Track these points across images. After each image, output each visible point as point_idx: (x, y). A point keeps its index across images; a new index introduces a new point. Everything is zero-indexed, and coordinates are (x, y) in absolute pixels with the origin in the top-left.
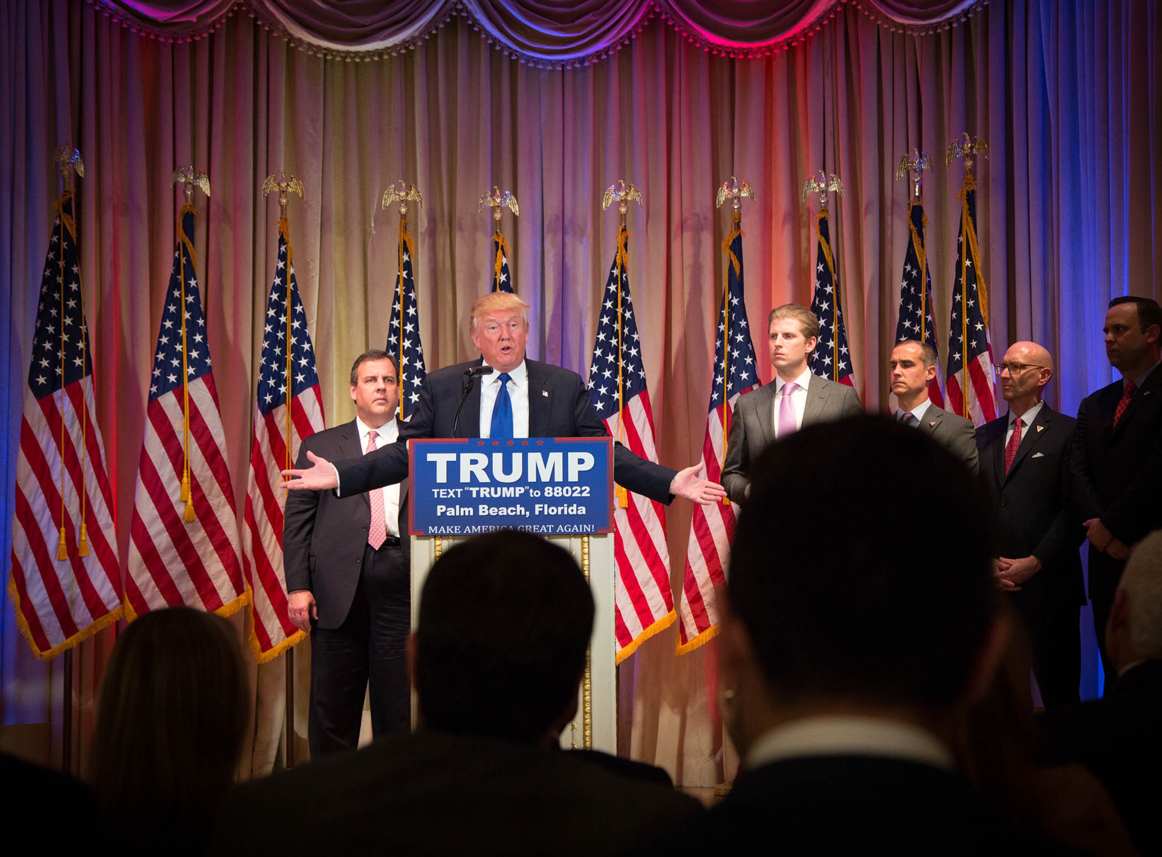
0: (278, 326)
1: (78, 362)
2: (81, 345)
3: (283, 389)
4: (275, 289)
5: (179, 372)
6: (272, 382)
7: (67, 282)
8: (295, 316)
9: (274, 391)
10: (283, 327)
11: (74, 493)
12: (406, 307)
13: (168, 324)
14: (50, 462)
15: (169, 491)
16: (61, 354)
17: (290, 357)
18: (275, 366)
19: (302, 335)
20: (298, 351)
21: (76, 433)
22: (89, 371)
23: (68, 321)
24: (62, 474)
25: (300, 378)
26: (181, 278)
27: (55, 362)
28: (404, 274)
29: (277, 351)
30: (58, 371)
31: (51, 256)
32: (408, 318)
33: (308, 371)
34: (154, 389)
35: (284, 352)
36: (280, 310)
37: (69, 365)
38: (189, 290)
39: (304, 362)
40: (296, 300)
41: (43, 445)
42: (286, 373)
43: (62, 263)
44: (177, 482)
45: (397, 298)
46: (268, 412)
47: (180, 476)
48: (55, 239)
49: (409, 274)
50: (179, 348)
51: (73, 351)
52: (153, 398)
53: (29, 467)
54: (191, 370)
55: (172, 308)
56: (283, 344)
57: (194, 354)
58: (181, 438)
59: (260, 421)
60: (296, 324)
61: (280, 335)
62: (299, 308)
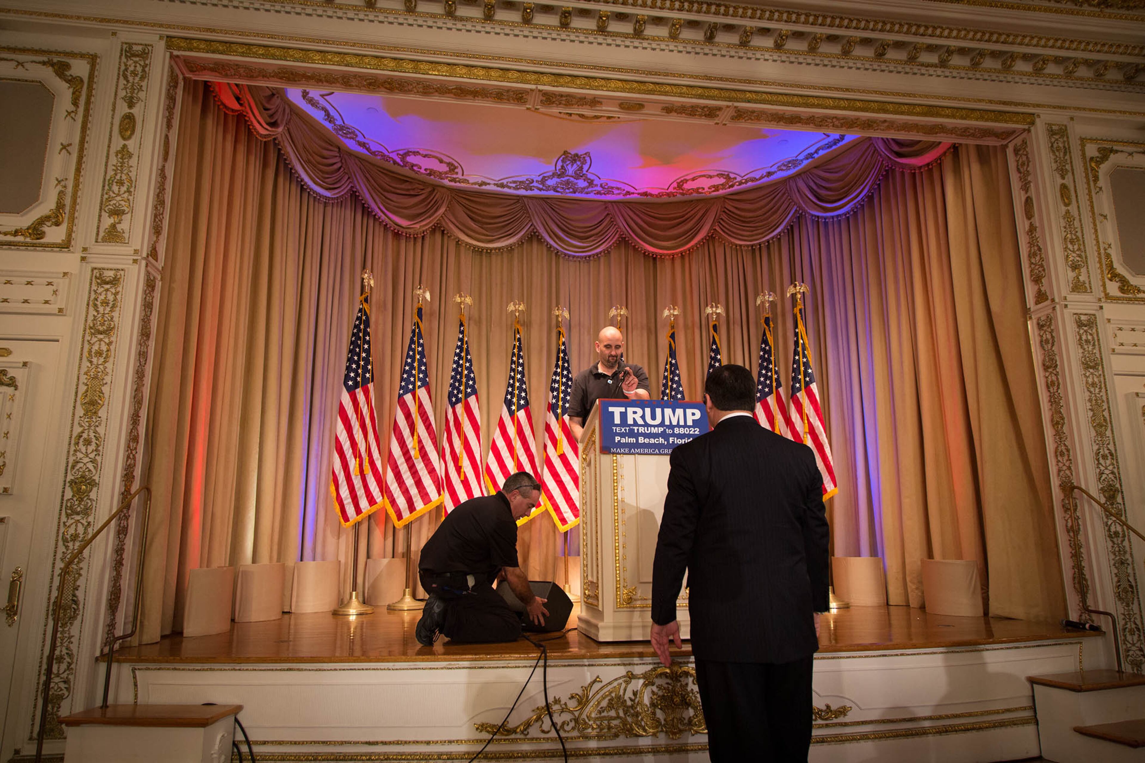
0: (459, 365)
1: (368, 375)
2: (370, 367)
3: (460, 396)
4: (458, 347)
5: (414, 384)
6: (455, 392)
7: (364, 336)
8: (467, 360)
9: (456, 396)
10: (461, 366)
11: (364, 441)
12: (518, 359)
13: (409, 360)
14: (353, 425)
15: (407, 442)
16: (360, 371)
17: (464, 380)
18: (457, 384)
19: (470, 369)
20: (468, 377)
21: (365, 411)
22: (372, 381)
23: (364, 355)
24: (358, 431)
25: (469, 390)
26: (415, 339)
27: (357, 375)
28: (517, 344)
29: (458, 377)
30: (359, 379)
31: (357, 323)
32: (519, 364)
33: (473, 387)
34: (401, 392)
35: (461, 378)
36: (460, 358)
37: (364, 377)
38: (420, 345)
39: (471, 383)
40: (468, 353)
41: (350, 416)
42: (462, 388)
43: (362, 327)
44: (411, 438)
45: (513, 354)
46: (453, 405)
47: (413, 435)
48: (359, 315)
49: (520, 344)
50: (414, 372)
51: (365, 370)
52: (400, 396)
53: (343, 427)
54: (419, 383)
55: (411, 353)
56: (461, 374)
57: (421, 376)
58: (414, 416)
59: (450, 411)
60: (468, 364)
61: (460, 369)
62: (469, 357)
